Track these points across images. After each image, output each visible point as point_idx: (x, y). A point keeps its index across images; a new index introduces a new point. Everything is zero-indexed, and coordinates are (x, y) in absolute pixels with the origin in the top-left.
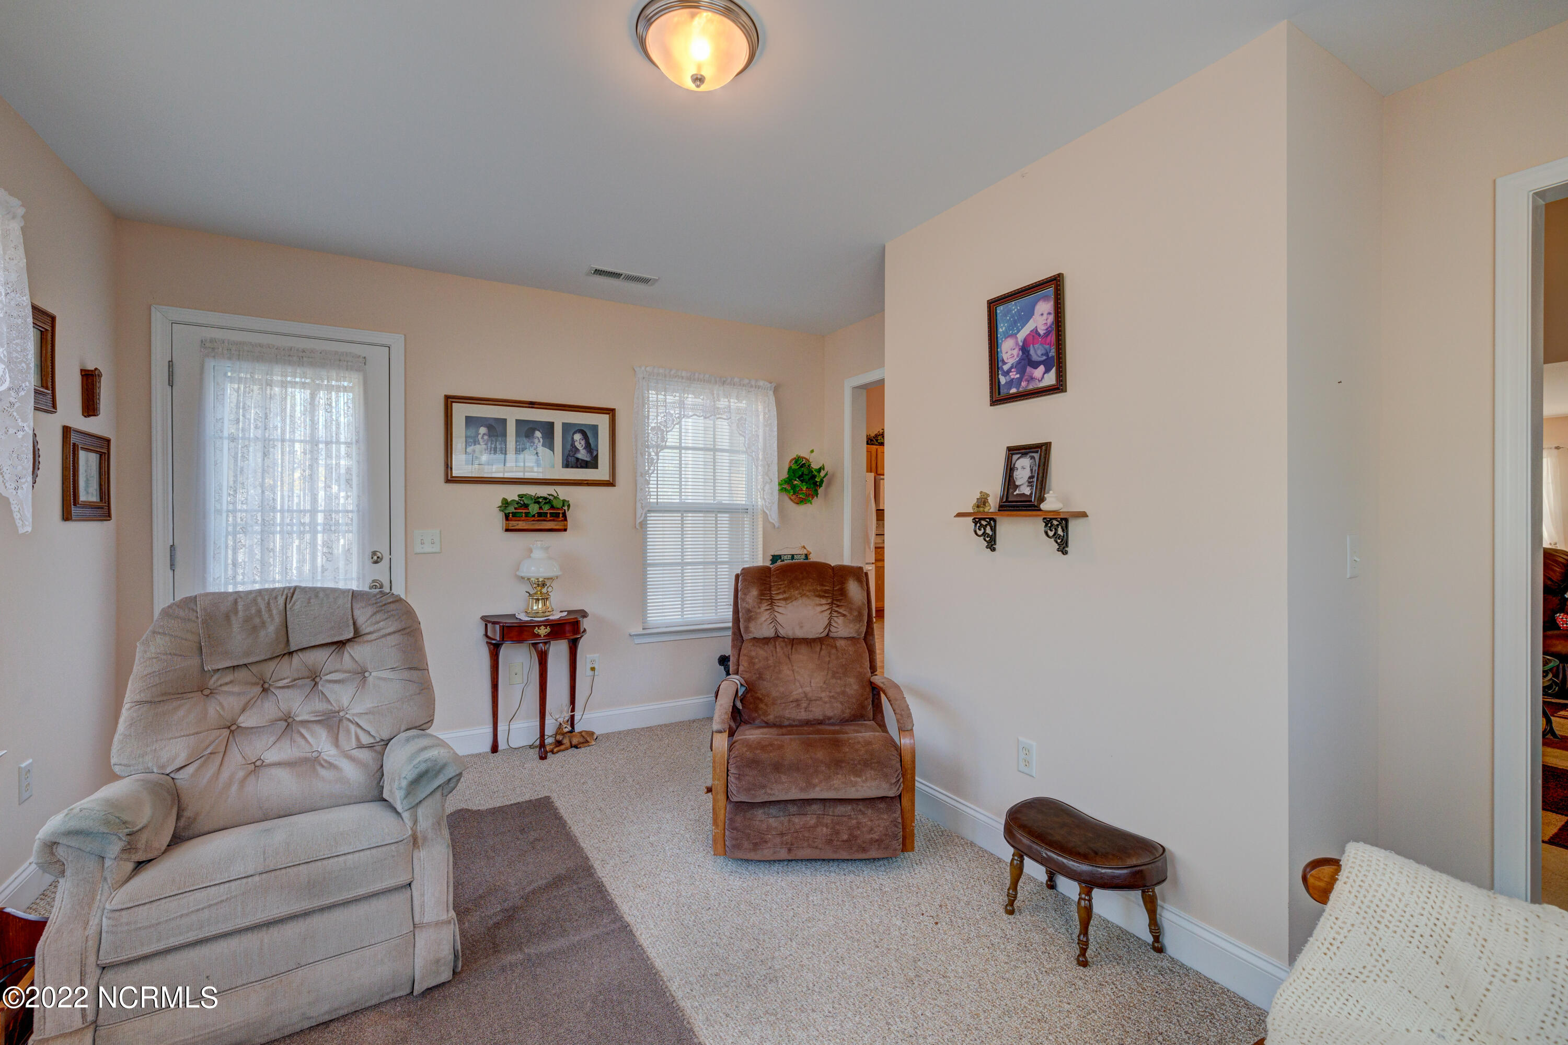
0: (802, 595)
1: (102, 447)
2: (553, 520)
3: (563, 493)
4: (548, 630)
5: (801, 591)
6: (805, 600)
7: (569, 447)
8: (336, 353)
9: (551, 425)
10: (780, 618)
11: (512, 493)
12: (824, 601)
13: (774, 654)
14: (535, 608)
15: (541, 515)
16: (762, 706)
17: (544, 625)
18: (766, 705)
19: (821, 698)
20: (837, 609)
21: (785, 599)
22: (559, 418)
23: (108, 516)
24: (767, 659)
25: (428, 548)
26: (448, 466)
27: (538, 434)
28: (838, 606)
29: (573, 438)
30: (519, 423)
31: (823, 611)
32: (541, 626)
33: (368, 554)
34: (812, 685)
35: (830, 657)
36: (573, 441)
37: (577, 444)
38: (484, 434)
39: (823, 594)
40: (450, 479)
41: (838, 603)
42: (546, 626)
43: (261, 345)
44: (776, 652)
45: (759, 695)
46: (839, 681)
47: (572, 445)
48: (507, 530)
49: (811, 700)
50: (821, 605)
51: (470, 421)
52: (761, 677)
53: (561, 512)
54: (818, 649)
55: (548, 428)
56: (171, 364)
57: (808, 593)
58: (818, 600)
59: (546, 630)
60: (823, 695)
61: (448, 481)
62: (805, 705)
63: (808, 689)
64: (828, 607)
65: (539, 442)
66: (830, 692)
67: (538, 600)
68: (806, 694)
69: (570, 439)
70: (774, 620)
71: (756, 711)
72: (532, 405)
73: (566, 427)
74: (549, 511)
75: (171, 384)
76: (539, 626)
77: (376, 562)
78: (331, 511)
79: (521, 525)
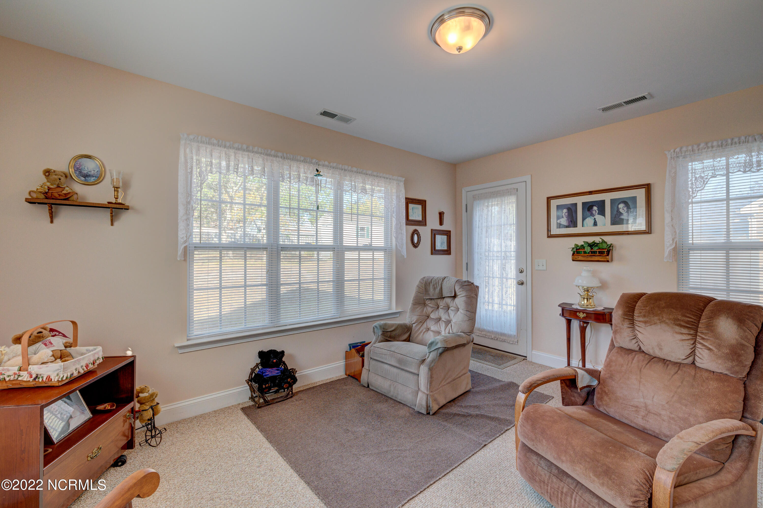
0: (662, 322)
1: (448, 233)
2: (600, 256)
3: (609, 240)
4: (585, 315)
5: (661, 318)
6: (663, 325)
7: (615, 212)
8: (507, 189)
9: (603, 202)
10: (640, 336)
11: (580, 241)
12: (685, 331)
13: (629, 365)
14: (583, 303)
15: (593, 253)
16: (606, 398)
17: (582, 312)
18: (610, 399)
19: (660, 414)
20: (701, 341)
21: (645, 322)
22: (607, 197)
23: (450, 254)
24: (622, 365)
25: (541, 268)
26: (549, 230)
27: (595, 208)
28: (703, 339)
29: (618, 207)
30: (584, 204)
31: (683, 340)
32: (580, 312)
33: (518, 270)
34: (655, 400)
35: (682, 383)
36: (618, 209)
37: (621, 210)
38: (566, 213)
39: (684, 324)
40: (550, 236)
41: (703, 336)
42: (584, 313)
43: (486, 193)
44: (632, 363)
45: (606, 389)
46: (684, 408)
47: (617, 211)
48: (573, 260)
49: (649, 412)
50: (682, 334)
51: (559, 207)
52: (611, 377)
53: (605, 251)
54: (672, 372)
55: (601, 204)
56: (466, 205)
57: (667, 321)
58: (677, 329)
59: (584, 315)
60: (663, 412)
61: (548, 237)
62: (643, 414)
63: (649, 402)
64: (690, 337)
65: (596, 212)
66: (671, 413)
67: (584, 298)
68: (646, 406)
69: (616, 208)
70: (635, 337)
71: (601, 401)
72: (591, 193)
73: (613, 201)
74: (598, 251)
75: (467, 211)
76: (579, 312)
77: (521, 272)
78: (506, 252)
79: (580, 258)
